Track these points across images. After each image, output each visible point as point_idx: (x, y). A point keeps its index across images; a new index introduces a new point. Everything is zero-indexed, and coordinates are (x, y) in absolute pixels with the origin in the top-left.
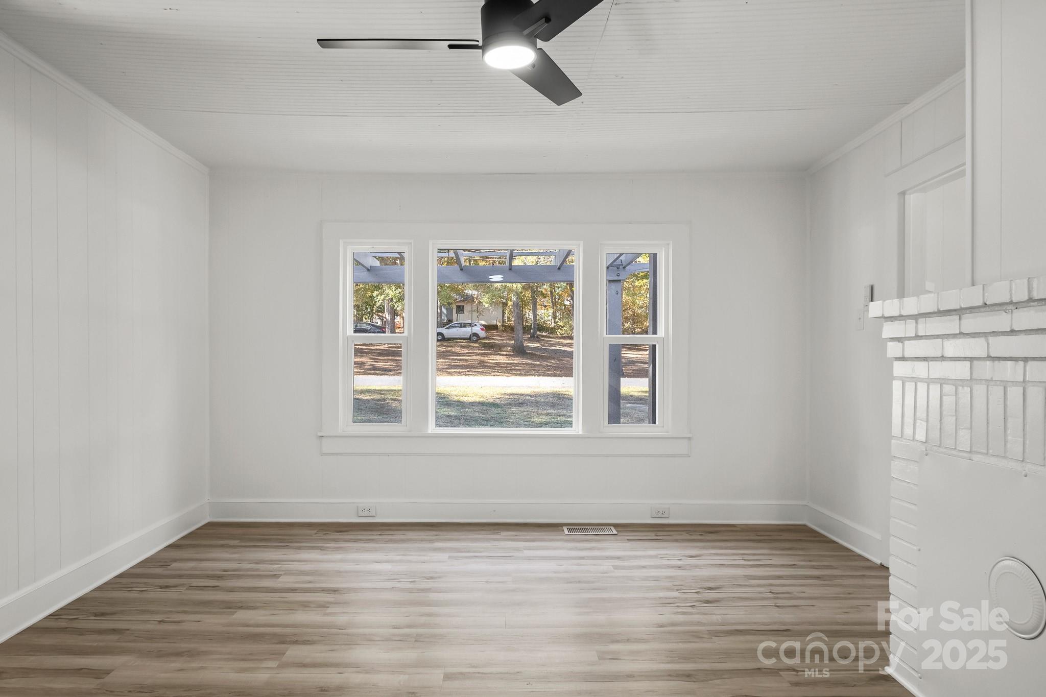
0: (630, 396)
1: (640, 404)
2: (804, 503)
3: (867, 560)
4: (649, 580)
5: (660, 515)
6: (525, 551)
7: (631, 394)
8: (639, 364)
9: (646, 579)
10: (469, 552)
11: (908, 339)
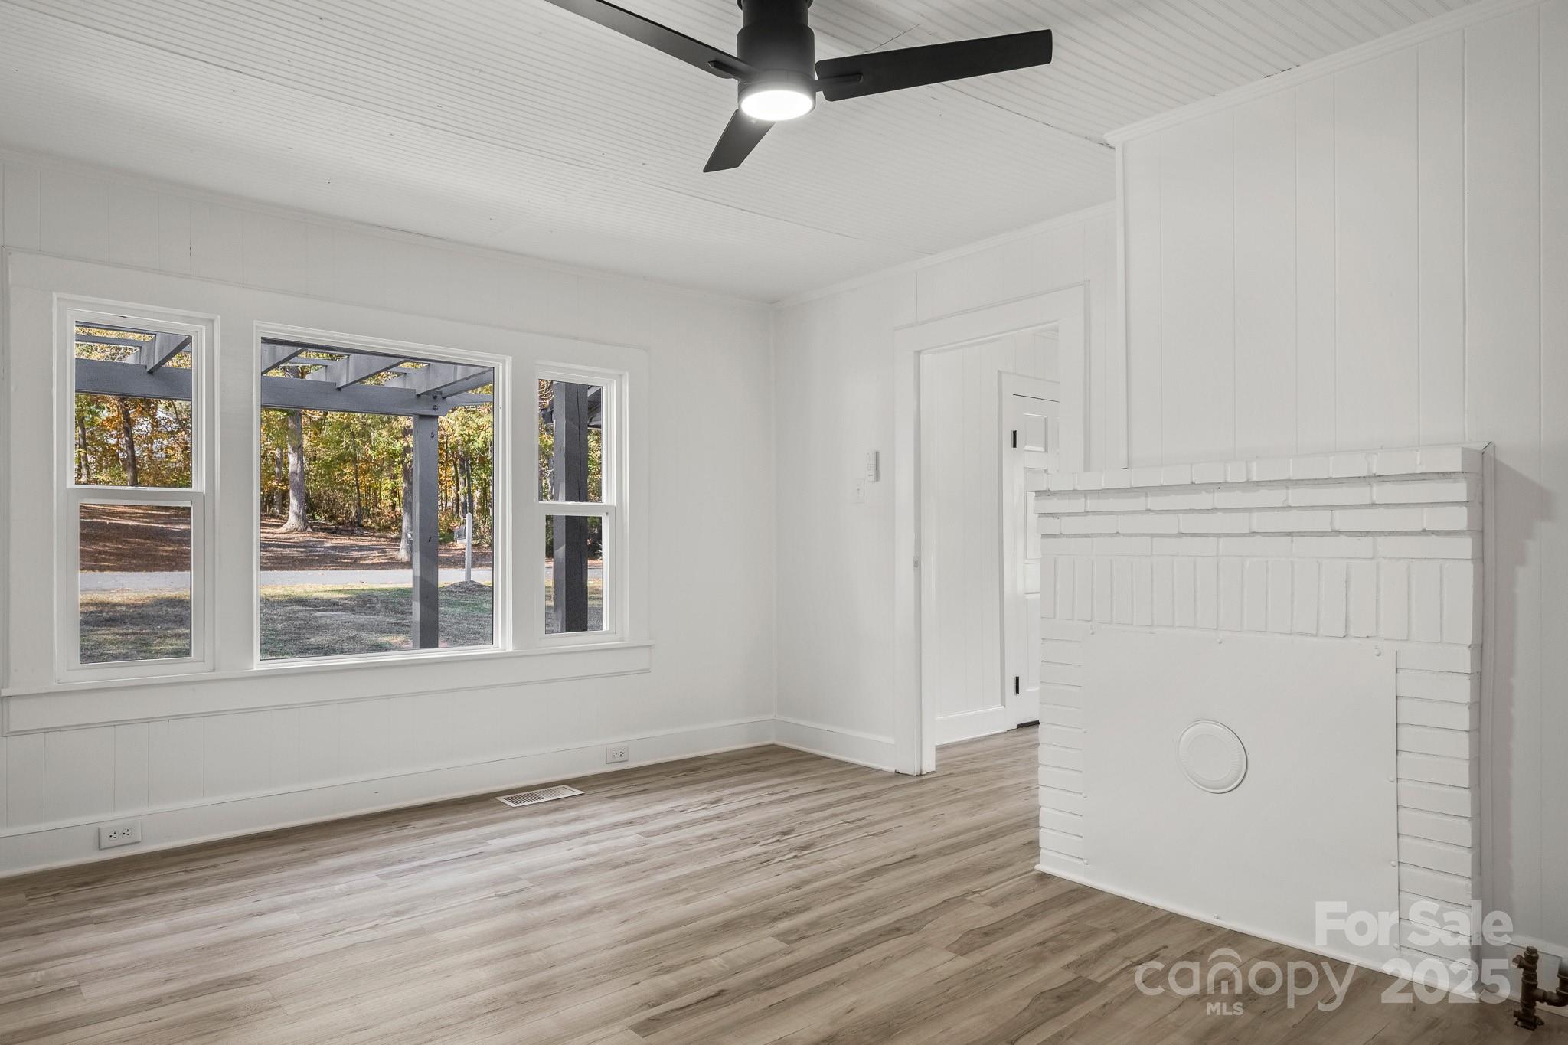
0: (315, 599)
1: (337, 611)
2: (771, 717)
3: (877, 770)
4: (706, 841)
5: (618, 758)
6: (489, 842)
7: (315, 595)
8: (275, 549)
9: (701, 839)
10: (400, 862)
11: (1069, 514)
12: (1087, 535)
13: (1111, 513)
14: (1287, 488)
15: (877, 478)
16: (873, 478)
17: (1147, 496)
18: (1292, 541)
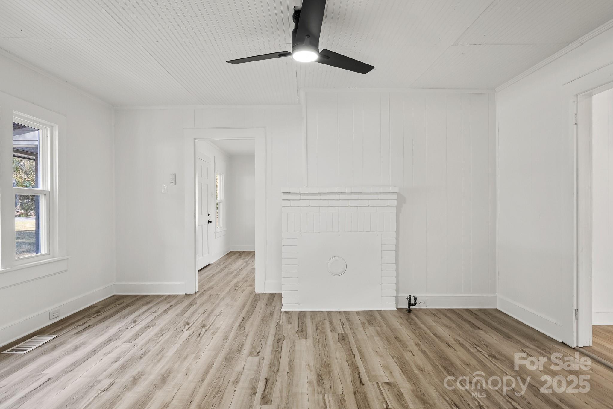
2: (114, 283)
5: (55, 316)
11: (293, 200)
12: (299, 206)
13: (308, 200)
14: (359, 195)
15: (175, 184)
16: (174, 184)
17: (320, 195)
18: (358, 208)
